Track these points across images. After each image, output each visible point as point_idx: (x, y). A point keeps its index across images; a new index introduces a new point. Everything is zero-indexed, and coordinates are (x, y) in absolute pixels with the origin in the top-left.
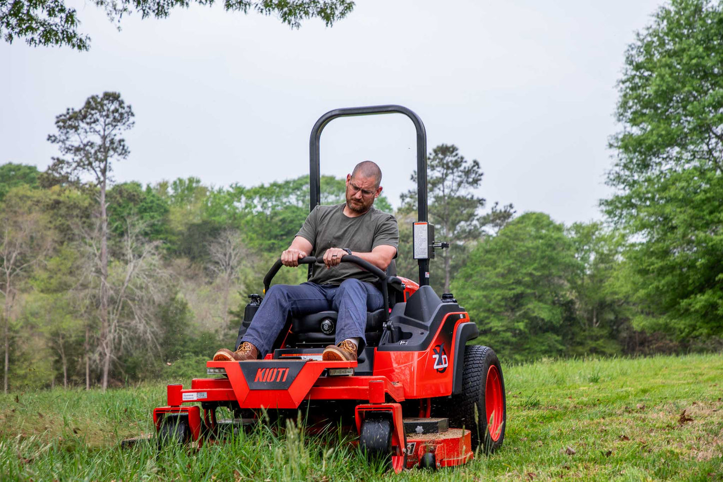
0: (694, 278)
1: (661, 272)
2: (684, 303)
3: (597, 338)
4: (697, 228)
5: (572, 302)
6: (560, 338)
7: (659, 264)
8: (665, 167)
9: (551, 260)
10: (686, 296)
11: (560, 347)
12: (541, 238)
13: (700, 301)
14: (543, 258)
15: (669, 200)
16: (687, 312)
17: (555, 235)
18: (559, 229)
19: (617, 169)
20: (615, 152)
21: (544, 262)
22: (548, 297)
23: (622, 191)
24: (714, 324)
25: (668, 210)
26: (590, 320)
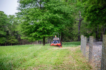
0: (33, 30)
1: (27, 28)
2: (31, 34)
3: (13, 38)
4: (34, 20)
5: (8, 31)
6: (5, 38)
7: (27, 26)
8: (28, 7)
9: (4, 22)
10: (31, 33)
11: (6, 40)
12: (2, 18)
13: (34, 34)
14: (3, 22)
15: (29, 14)
16: (31, 36)
17: (5, 17)
18: (6, 16)
19: (19, 7)
20: (19, 3)
21: (3, 23)
22: (3, 30)
23: (20, 11)
24: (36, 39)
25: (29, 16)
26: (12, 35)
